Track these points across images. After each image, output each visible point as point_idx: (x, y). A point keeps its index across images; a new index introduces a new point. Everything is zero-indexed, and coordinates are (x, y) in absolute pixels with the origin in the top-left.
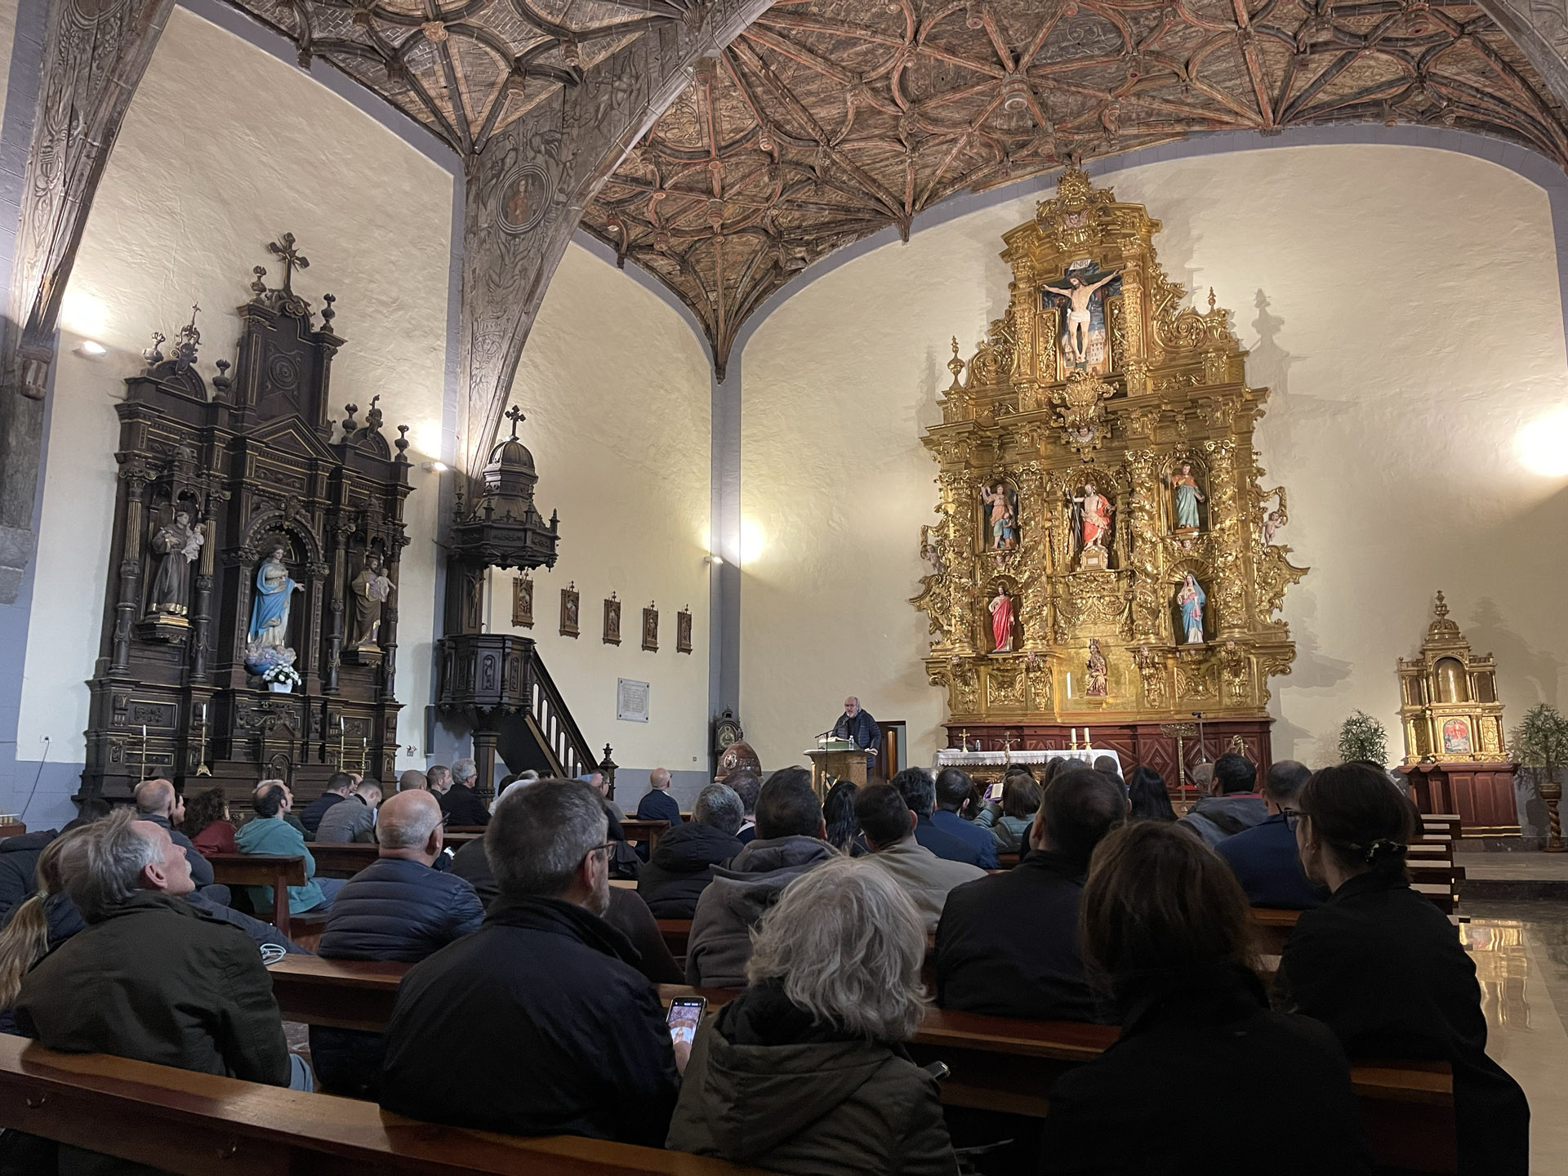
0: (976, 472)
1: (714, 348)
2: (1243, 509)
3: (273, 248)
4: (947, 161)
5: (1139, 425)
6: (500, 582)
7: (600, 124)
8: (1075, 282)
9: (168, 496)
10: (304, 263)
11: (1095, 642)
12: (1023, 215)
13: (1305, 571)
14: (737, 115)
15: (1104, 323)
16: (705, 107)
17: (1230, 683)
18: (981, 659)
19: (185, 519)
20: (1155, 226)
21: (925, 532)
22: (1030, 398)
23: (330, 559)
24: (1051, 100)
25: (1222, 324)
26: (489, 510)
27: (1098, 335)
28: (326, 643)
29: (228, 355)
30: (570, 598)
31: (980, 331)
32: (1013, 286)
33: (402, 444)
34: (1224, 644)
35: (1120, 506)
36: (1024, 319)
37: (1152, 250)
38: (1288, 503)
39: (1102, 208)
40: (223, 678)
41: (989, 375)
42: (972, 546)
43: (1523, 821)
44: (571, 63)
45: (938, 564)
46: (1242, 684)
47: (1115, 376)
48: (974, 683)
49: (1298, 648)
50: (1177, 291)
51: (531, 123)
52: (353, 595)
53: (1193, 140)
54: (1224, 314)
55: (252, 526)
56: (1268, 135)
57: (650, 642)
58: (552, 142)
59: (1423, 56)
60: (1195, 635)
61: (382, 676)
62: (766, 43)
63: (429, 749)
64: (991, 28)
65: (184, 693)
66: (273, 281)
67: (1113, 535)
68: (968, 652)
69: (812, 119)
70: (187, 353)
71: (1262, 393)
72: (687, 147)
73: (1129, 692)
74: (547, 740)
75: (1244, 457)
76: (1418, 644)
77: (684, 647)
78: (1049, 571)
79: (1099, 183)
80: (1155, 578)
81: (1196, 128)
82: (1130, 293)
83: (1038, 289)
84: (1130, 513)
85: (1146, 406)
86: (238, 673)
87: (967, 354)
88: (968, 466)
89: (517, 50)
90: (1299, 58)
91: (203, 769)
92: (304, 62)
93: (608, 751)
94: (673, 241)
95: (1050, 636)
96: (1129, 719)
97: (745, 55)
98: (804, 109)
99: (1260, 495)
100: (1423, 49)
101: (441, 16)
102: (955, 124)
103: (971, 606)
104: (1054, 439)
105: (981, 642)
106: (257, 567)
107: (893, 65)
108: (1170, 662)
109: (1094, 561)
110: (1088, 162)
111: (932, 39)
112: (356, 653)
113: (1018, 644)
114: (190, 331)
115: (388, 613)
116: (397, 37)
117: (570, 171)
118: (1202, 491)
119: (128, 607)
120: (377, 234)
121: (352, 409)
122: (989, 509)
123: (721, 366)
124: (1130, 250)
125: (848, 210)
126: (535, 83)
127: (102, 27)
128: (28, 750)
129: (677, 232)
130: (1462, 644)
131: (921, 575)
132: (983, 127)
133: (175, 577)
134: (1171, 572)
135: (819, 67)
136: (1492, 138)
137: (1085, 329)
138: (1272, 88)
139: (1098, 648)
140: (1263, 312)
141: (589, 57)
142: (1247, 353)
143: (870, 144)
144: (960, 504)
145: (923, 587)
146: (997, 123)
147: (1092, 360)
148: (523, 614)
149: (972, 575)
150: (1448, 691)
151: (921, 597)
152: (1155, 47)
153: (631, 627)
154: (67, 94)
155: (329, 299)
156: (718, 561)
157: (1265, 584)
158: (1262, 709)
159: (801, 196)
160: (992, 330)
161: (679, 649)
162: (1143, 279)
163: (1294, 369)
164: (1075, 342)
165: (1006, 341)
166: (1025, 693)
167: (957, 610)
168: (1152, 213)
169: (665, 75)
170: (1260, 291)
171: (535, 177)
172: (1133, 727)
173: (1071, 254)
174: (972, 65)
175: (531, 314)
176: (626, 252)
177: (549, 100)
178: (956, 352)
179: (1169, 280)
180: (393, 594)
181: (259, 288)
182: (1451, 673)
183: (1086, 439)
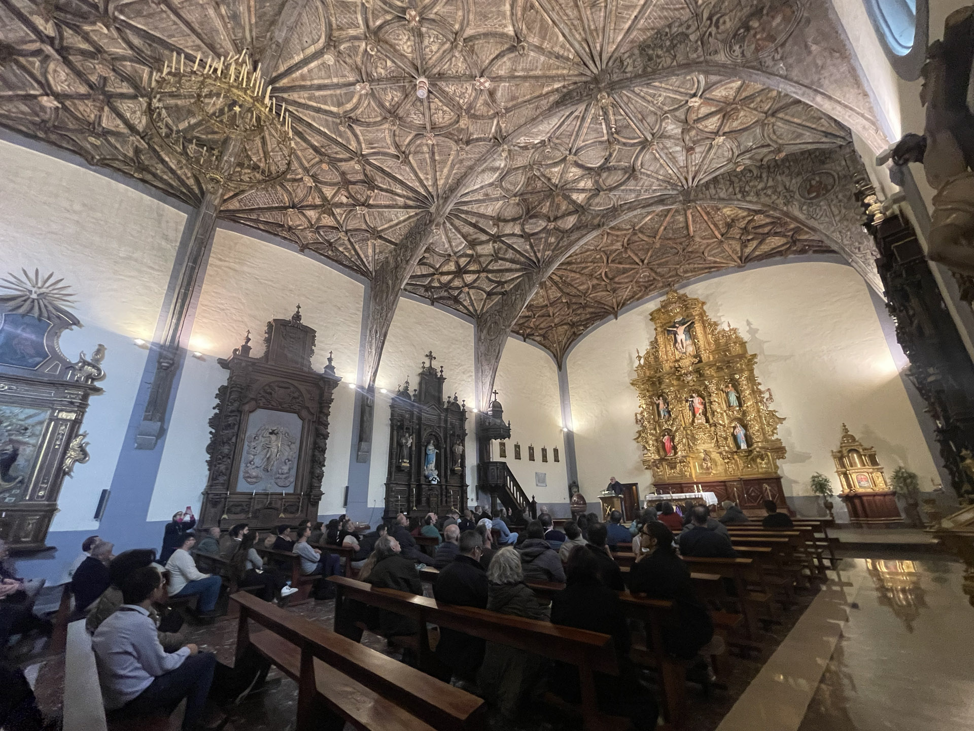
0: (651, 393)
1: (557, 361)
2: (755, 398)
3: (427, 356)
4: (626, 294)
5: (708, 372)
6: (495, 444)
7: (513, 305)
8: (677, 325)
9: (403, 429)
10: (435, 358)
11: (705, 451)
12: (656, 306)
13: (784, 419)
14: (554, 293)
15: (690, 337)
16: (544, 293)
17: (761, 463)
18: (662, 460)
19: (407, 435)
20: (703, 303)
21: (636, 415)
22: (667, 367)
23: (445, 442)
24: (658, 270)
25: (735, 333)
26: (489, 423)
27: (689, 342)
28: (446, 468)
29: (417, 387)
30: (517, 447)
32: (656, 329)
33: (464, 406)
34: (755, 449)
35: (707, 401)
36: (661, 340)
37: (705, 312)
38: (773, 394)
39: (683, 299)
40: (418, 480)
41: (651, 359)
42: (654, 419)
43: (903, 516)
44: (503, 290)
45: (642, 425)
46: (766, 464)
47: (697, 356)
48: (661, 467)
49: (787, 448)
50: (716, 324)
51: (494, 308)
52: (453, 452)
53: (712, 274)
54: (735, 330)
55: (425, 435)
56: (740, 268)
57: (545, 460)
58: (500, 312)
59: (793, 234)
60: (744, 446)
61: (462, 477)
62: (560, 273)
63: (477, 499)
64: (632, 255)
65: (409, 485)
66: (427, 365)
67: (706, 411)
68: (657, 457)
69: (578, 290)
70: (406, 389)
71: (755, 356)
72: (541, 305)
73: (720, 469)
74: (513, 494)
75: (752, 379)
76: (839, 444)
77: (557, 460)
78: (684, 426)
79: (681, 292)
80: (724, 426)
82: (698, 328)
83: (665, 329)
84: (711, 403)
85: (710, 365)
86: (422, 478)
87: (642, 354)
88: (648, 391)
89: (488, 289)
90: (744, 245)
91: (415, 508)
92: (432, 304)
93: (533, 498)
94: (540, 332)
95: (687, 449)
96: (723, 479)
97: (554, 277)
98: (575, 288)
99: (761, 392)
100: (792, 233)
101: (466, 285)
102: (626, 283)
103: (656, 440)
104: (678, 379)
105: (662, 453)
106: (426, 446)
107: (603, 271)
108: (736, 457)
109: (700, 421)
110: (676, 286)
111: (613, 261)
112: (454, 470)
113: (676, 453)
114: (407, 382)
115: (463, 457)
116: (456, 293)
117: (506, 319)
118: (738, 393)
119: (394, 461)
120: (453, 346)
121: (449, 397)
122: (658, 405)
123: (560, 366)
124: (696, 312)
125: (595, 313)
126: (494, 297)
127: (382, 309)
128: (370, 505)
129: (541, 329)
130: (857, 443)
131: (637, 430)
132: (636, 282)
133: (406, 452)
134: (730, 423)
135: (578, 276)
137: (684, 341)
138: (737, 253)
139: (706, 453)
140: (750, 328)
141: (507, 287)
142: (746, 342)
143: (599, 294)
144: (647, 405)
145: (638, 435)
146: (641, 280)
147: (688, 351)
148: (503, 454)
149: (655, 429)
150: (855, 463)
151: (638, 438)
152: (690, 250)
153: (538, 455)
154: (375, 327)
155: (442, 367)
156: (565, 430)
157: (769, 424)
158: (776, 473)
159: (579, 312)
160: (651, 345)
161: (555, 461)
162: (703, 322)
163: (765, 346)
164: (681, 345)
165: (656, 348)
166: (681, 470)
167: (651, 442)
168: (701, 299)
169: (530, 289)
170: (747, 321)
171: (496, 323)
172: (724, 482)
173: (674, 316)
174: (628, 266)
175: (498, 362)
176: (526, 337)
177: (498, 301)
178: (638, 353)
179: (712, 320)
180: (464, 451)
181: (424, 367)
182: (855, 455)
183: (690, 378)
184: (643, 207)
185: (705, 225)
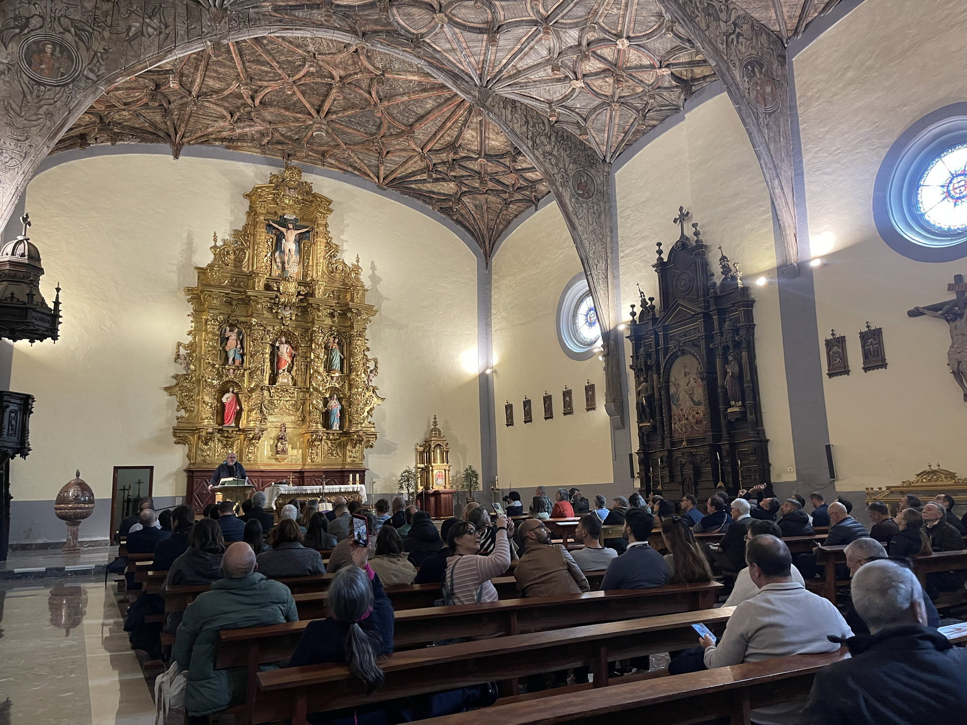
7: (131, 40)
8: (291, 226)
11: (282, 425)
13: (383, 399)
15: (301, 252)
17: (350, 451)
20: (329, 210)
21: (179, 344)
22: (261, 283)
25: (356, 272)
31: (225, 233)
32: (249, 214)
37: (327, 224)
38: (379, 366)
41: (230, 259)
45: (187, 367)
47: (307, 285)
50: (337, 249)
53: (347, 175)
54: (357, 269)
58: (84, 30)
60: (336, 426)
69: (203, 81)
73: (298, 453)
81: (356, 172)
84: (309, 358)
96: (297, 468)
98: (205, 76)
99: (365, 360)
109: (286, 380)
117: (100, 60)
134: (325, 392)
136: (461, 229)
137: (292, 253)
139: (284, 428)
140: (373, 272)
142: (366, 290)
143: (216, 108)
146: (282, 130)
147: (292, 271)
151: (173, 387)
160: (234, 235)
163: (385, 304)
165: (242, 244)
169: (190, 36)
170: (373, 262)
172: (302, 472)
173: (285, 209)
178: (215, 240)
179: (333, 241)
182: (438, 451)
183: (287, 313)
184: (431, 64)
185: (434, 130)
